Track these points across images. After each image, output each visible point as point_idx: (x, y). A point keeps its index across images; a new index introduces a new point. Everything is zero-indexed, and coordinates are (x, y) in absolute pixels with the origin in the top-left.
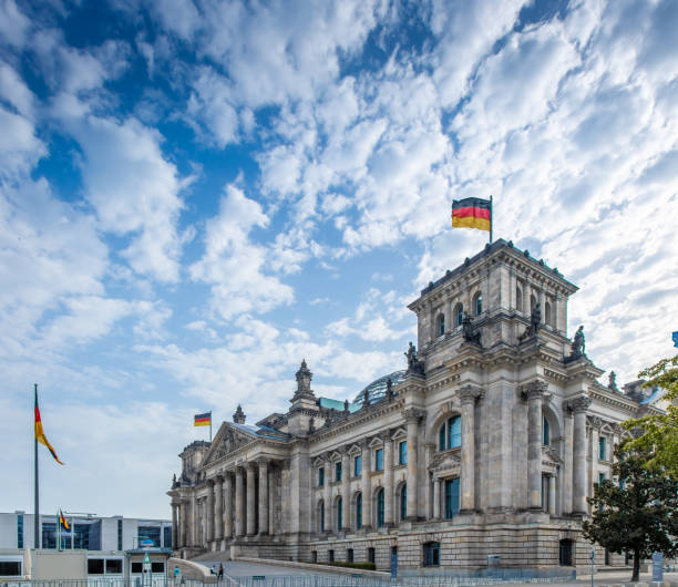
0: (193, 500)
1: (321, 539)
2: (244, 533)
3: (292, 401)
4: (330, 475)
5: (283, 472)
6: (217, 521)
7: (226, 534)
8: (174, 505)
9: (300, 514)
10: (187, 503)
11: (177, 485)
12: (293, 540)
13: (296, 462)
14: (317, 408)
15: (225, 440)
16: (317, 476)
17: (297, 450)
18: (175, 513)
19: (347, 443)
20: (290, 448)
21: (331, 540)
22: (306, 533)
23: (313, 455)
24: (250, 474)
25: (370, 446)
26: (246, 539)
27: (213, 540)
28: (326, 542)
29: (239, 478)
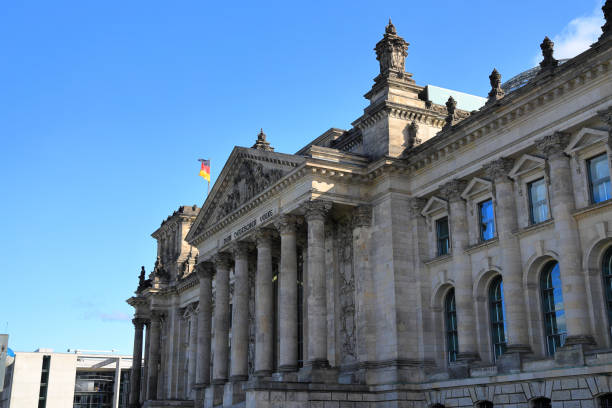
0: (173, 311)
1: (454, 376)
2: (273, 366)
3: (368, 96)
4: (465, 229)
5: (357, 231)
6: (216, 345)
7: (236, 369)
8: (138, 322)
9: (399, 321)
10: (162, 316)
11: (145, 284)
12: (386, 378)
13: (383, 210)
14: (421, 105)
15: (236, 182)
16: (432, 237)
17: (386, 184)
18: (138, 337)
19: (507, 153)
20: (370, 181)
21: (479, 376)
22: (414, 363)
23: (421, 193)
24: (287, 239)
25: (569, 150)
26: (279, 377)
27: (207, 384)
28: (468, 381)
29: (263, 251)
